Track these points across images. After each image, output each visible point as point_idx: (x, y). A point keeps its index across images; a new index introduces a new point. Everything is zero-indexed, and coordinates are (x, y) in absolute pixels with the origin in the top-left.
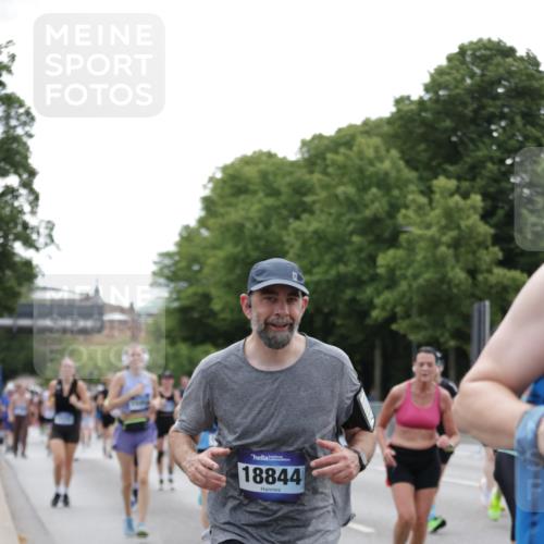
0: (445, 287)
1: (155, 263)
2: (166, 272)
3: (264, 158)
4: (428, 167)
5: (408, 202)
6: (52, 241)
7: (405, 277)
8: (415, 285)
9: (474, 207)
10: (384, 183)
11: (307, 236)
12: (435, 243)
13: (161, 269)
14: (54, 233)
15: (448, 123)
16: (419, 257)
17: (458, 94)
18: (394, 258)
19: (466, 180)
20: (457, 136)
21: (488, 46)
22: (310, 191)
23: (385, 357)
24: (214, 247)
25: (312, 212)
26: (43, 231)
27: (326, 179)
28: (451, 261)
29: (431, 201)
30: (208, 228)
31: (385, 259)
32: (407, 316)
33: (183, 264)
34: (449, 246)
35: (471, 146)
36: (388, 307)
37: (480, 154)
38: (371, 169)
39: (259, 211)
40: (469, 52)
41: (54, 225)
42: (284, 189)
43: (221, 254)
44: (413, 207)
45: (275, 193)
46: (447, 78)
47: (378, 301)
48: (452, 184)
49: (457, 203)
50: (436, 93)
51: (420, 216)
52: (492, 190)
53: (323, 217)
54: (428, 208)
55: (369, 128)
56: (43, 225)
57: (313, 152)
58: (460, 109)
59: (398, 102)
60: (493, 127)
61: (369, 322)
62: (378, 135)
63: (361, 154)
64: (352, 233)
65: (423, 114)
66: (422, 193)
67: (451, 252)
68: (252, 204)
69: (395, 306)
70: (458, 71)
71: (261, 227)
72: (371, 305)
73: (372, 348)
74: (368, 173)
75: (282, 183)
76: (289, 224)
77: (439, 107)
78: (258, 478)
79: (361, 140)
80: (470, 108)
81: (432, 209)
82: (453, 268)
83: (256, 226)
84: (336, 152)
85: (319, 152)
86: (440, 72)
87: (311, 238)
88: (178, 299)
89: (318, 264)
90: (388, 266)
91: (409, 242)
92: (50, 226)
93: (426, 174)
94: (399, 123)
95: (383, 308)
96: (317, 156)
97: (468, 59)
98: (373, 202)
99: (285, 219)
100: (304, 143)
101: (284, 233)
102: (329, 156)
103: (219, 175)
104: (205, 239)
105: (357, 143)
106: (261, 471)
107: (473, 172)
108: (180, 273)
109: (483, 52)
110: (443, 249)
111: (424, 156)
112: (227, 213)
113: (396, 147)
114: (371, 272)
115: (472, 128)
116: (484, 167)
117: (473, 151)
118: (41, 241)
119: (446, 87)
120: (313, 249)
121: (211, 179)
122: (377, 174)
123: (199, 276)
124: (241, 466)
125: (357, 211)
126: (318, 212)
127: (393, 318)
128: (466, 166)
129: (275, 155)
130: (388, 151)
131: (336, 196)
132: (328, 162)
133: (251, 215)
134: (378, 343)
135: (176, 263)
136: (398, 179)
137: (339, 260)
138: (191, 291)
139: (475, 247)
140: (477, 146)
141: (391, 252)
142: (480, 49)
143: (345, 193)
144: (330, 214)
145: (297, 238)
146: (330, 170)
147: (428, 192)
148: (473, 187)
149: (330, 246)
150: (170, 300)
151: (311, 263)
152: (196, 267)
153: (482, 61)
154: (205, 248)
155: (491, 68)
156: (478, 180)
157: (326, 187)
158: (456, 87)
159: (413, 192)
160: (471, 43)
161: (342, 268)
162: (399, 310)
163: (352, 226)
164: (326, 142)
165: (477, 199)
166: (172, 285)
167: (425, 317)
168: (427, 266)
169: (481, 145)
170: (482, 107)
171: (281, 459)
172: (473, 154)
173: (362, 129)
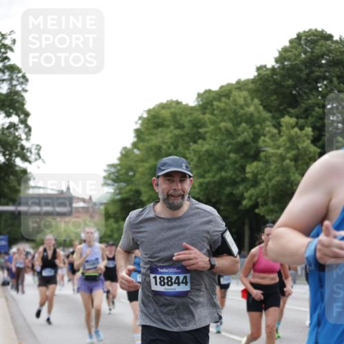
0: (289, 186)
1: (105, 171)
2: (112, 176)
3: (174, 104)
4: (278, 110)
5: (265, 132)
6: (40, 157)
7: (264, 180)
8: (270, 185)
9: (307, 136)
10: (250, 120)
11: (202, 153)
12: (283, 158)
13: (109, 174)
14: (41, 152)
15: (290, 82)
16: (272, 167)
17: (297, 64)
18: (257, 167)
19: (302, 118)
20: (296, 90)
21: (316, 33)
22: (203, 125)
23: (251, 229)
24: (143, 161)
25: (204, 139)
26: (34, 151)
27: (213, 118)
28: (293, 169)
29: (280, 132)
30: (138, 149)
31: (251, 168)
32: (266, 204)
33: (123, 171)
34: (291, 160)
35: (305, 97)
36: (253, 198)
37: (310, 102)
38: (242, 111)
39: (171, 138)
40: (303, 38)
41: (41, 147)
42: (187, 124)
43: (147, 165)
44: (268, 135)
45: (181, 127)
46: (289, 54)
47: (247, 195)
48: (293, 120)
49: (296, 133)
50: (282, 63)
51: (273, 141)
52: (318, 124)
53: (211, 142)
54: (278, 136)
55: (240, 85)
56: (34, 147)
57: (204, 101)
58: (298, 73)
59: (258, 69)
60: (319, 85)
61: (241, 207)
62: (245, 90)
63: (235, 102)
64: (229, 152)
65: (275, 77)
66: (274, 126)
67: (293, 163)
68: (166, 134)
69: (257, 198)
70: (296, 49)
71: (172, 148)
72: (242, 197)
73: (243, 224)
74: (240, 114)
75: (185, 120)
76: (190, 146)
77: (284, 72)
78: (162, 283)
79: (235, 93)
80: (304, 73)
81: (281, 136)
82: (294, 174)
83: (169, 148)
84: (219, 101)
85: (209, 100)
86: (285, 50)
87: (204, 155)
88: (119, 194)
89: (209, 171)
90: (253, 172)
91: (266, 157)
92: (38, 148)
93: (277, 115)
94: (259, 82)
95: (250, 199)
96: (207, 103)
97: (303, 42)
98: (243, 132)
99: (187, 143)
100: (199, 95)
101: (187, 152)
102: (215, 103)
103: (145, 115)
104: (137, 155)
105: (232, 95)
106: (164, 278)
107: (307, 113)
108: (121, 177)
109: (312, 37)
110: (288, 161)
111: (276, 103)
112: (151, 140)
113: (258, 98)
114: (242, 176)
115: (306, 85)
116: (313, 110)
117: (306, 100)
118: (32, 157)
119: (289, 60)
120: (205, 162)
121: (140, 118)
122: (245, 114)
123: (134, 179)
124: (152, 276)
125: (233, 138)
126: (208, 138)
127: (256, 205)
128: (302, 109)
129: (181, 103)
130: (252, 100)
131: (220, 129)
132: (215, 107)
133: (166, 140)
134: (247, 221)
135: (118, 171)
136: (259, 118)
137: (222, 168)
138: (128, 188)
139: (308, 161)
140: (308, 97)
141: (255, 164)
142: (310, 35)
143: (225, 127)
144: (216, 140)
145: (195, 155)
146: (216, 112)
147: (278, 126)
148: (306, 122)
149: (216, 160)
150: (115, 194)
151: (204, 170)
152: (131, 174)
153: (312, 43)
154: (137, 161)
155: (317, 47)
156: (310, 118)
157: (213, 123)
158: (295, 60)
159: (269, 126)
160: (305, 32)
161: (223, 174)
162: (259, 200)
163: (230, 147)
164: (213, 94)
165: (309, 130)
166: (116, 185)
167: (276, 205)
168: (278, 173)
169: (311, 96)
170: (312, 72)
171: (175, 270)
172: (306, 102)
173: (236, 86)
